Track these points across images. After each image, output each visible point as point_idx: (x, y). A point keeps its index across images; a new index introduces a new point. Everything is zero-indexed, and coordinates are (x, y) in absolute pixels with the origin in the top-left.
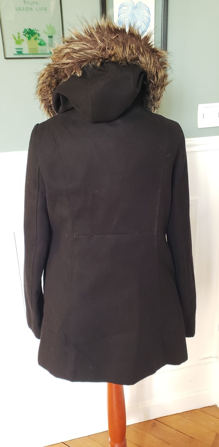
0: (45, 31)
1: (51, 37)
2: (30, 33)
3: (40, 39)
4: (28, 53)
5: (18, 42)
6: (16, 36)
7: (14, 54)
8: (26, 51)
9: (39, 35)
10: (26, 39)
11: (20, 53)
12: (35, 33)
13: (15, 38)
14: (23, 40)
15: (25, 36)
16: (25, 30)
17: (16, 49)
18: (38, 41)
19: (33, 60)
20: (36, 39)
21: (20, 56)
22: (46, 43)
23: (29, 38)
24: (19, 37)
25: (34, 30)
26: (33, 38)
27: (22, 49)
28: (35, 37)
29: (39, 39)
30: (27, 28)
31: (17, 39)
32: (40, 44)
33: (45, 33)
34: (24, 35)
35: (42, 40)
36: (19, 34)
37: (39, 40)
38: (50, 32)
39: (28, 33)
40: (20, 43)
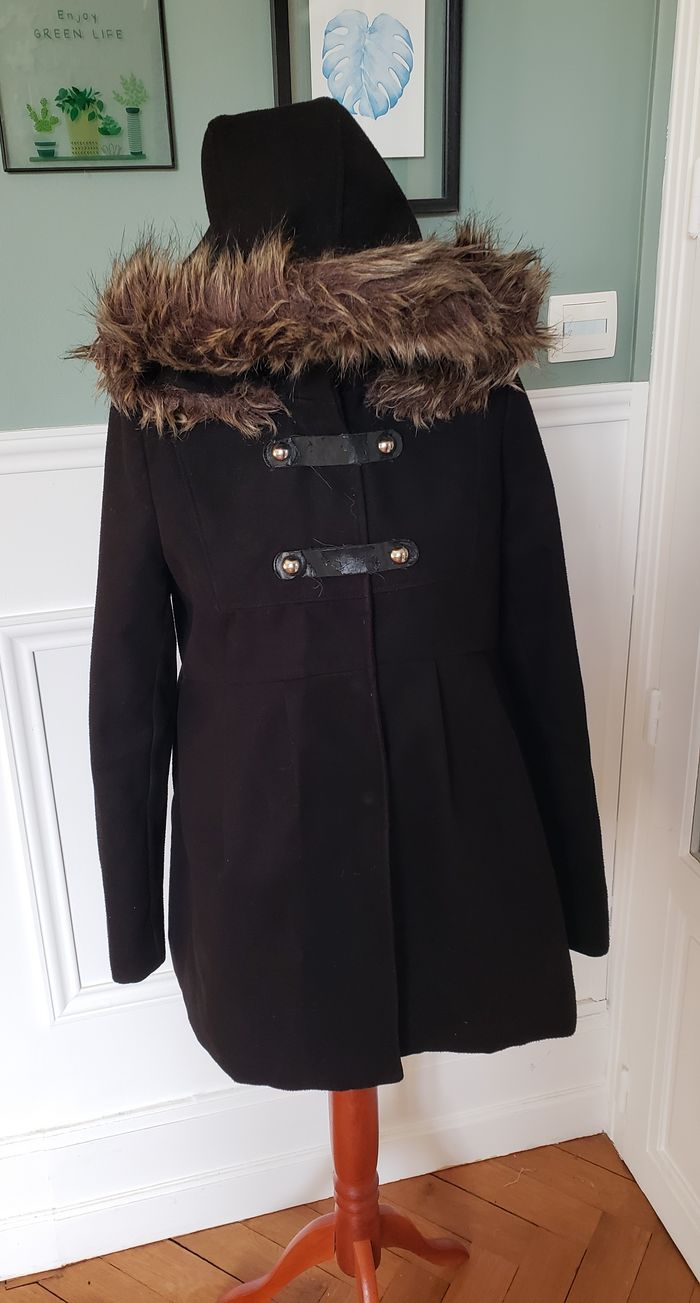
0: (118, 95)
1: (134, 111)
2: (78, 101)
3: (104, 116)
4: (71, 155)
5: (44, 125)
6: (38, 108)
7: (32, 160)
8: (64, 149)
9: (101, 105)
10: (64, 117)
11: (48, 154)
12: (90, 102)
13: (34, 116)
14: (56, 121)
15: (63, 109)
16: (63, 92)
17: (37, 144)
18: (100, 124)
19: (85, 174)
20: (92, 117)
21: (47, 161)
22: (120, 128)
23: (74, 115)
24: (45, 112)
25: (88, 91)
26: (84, 115)
27: (53, 144)
28: (90, 110)
29: (101, 118)
30: (68, 87)
31: (40, 118)
32: (105, 132)
33: (118, 98)
34: (58, 105)
35: (109, 121)
36: (44, 102)
37: (101, 121)
38: (132, 98)
39: (71, 101)
40: (49, 130)
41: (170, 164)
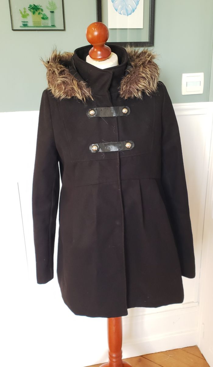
0: (47, 7)
1: (52, 12)
2: (35, 9)
3: (43, 13)
4: (33, 26)
5: (24, 16)
6: (23, 11)
7: (21, 27)
8: (30, 24)
9: (42, 10)
10: (30, 13)
11: (25, 25)
12: (39, 9)
13: (21, 13)
14: (28, 15)
15: (30, 11)
16: (31, 6)
17: (22, 22)
18: (42, 16)
19: (37, 32)
20: (39, 14)
21: (25, 28)
22: (48, 17)
23: (34, 13)
24: (25, 12)
25: (38, 6)
26: (37, 13)
27: (27, 22)
28: (39, 12)
29: (42, 14)
30: (32, 4)
31: (23, 14)
32: (43, 18)
33: (48, 8)
34: (29, 10)
35: (44, 15)
36: (25, 9)
37: (42, 15)
38: (52, 8)
39: (33, 8)
40: (26, 17)
41: (63, 29)
